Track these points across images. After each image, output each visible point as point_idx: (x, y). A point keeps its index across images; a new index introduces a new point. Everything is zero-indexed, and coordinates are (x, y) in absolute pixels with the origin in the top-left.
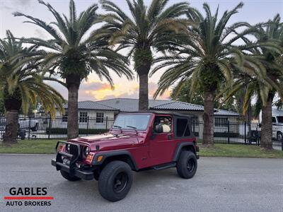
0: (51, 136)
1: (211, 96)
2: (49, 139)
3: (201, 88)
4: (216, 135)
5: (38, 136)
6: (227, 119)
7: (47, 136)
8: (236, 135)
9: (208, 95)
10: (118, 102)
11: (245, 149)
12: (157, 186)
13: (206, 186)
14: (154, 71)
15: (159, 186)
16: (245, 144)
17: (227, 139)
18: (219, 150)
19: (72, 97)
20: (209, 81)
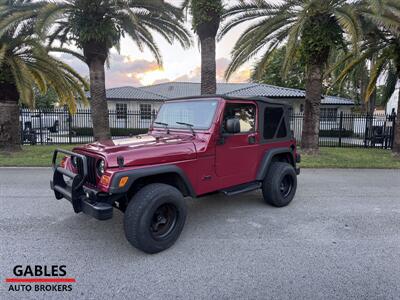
0: (74, 140)
1: (318, 71)
2: (71, 143)
3: (302, 59)
4: (323, 134)
5: (55, 140)
6: (336, 110)
7: (67, 140)
8: (350, 134)
9: (313, 70)
10: (171, 88)
11: (367, 155)
12: (229, 220)
13: (312, 220)
14: (226, 31)
15: (233, 220)
16: (366, 146)
17: (337, 140)
18: (327, 157)
19: (96, 78)
20: (316, 46)
